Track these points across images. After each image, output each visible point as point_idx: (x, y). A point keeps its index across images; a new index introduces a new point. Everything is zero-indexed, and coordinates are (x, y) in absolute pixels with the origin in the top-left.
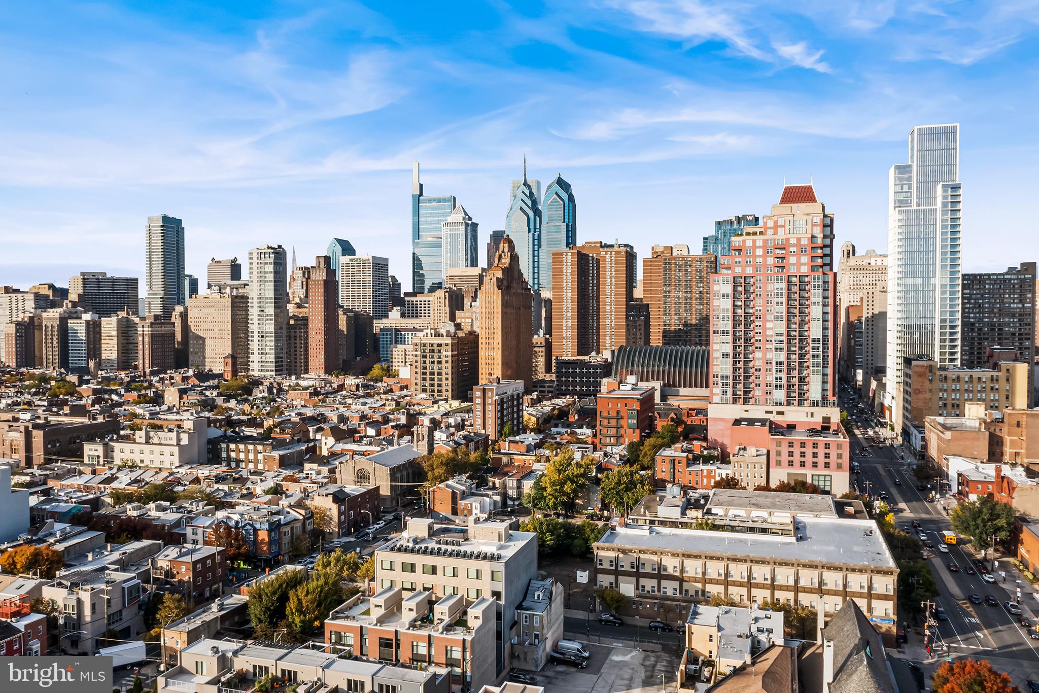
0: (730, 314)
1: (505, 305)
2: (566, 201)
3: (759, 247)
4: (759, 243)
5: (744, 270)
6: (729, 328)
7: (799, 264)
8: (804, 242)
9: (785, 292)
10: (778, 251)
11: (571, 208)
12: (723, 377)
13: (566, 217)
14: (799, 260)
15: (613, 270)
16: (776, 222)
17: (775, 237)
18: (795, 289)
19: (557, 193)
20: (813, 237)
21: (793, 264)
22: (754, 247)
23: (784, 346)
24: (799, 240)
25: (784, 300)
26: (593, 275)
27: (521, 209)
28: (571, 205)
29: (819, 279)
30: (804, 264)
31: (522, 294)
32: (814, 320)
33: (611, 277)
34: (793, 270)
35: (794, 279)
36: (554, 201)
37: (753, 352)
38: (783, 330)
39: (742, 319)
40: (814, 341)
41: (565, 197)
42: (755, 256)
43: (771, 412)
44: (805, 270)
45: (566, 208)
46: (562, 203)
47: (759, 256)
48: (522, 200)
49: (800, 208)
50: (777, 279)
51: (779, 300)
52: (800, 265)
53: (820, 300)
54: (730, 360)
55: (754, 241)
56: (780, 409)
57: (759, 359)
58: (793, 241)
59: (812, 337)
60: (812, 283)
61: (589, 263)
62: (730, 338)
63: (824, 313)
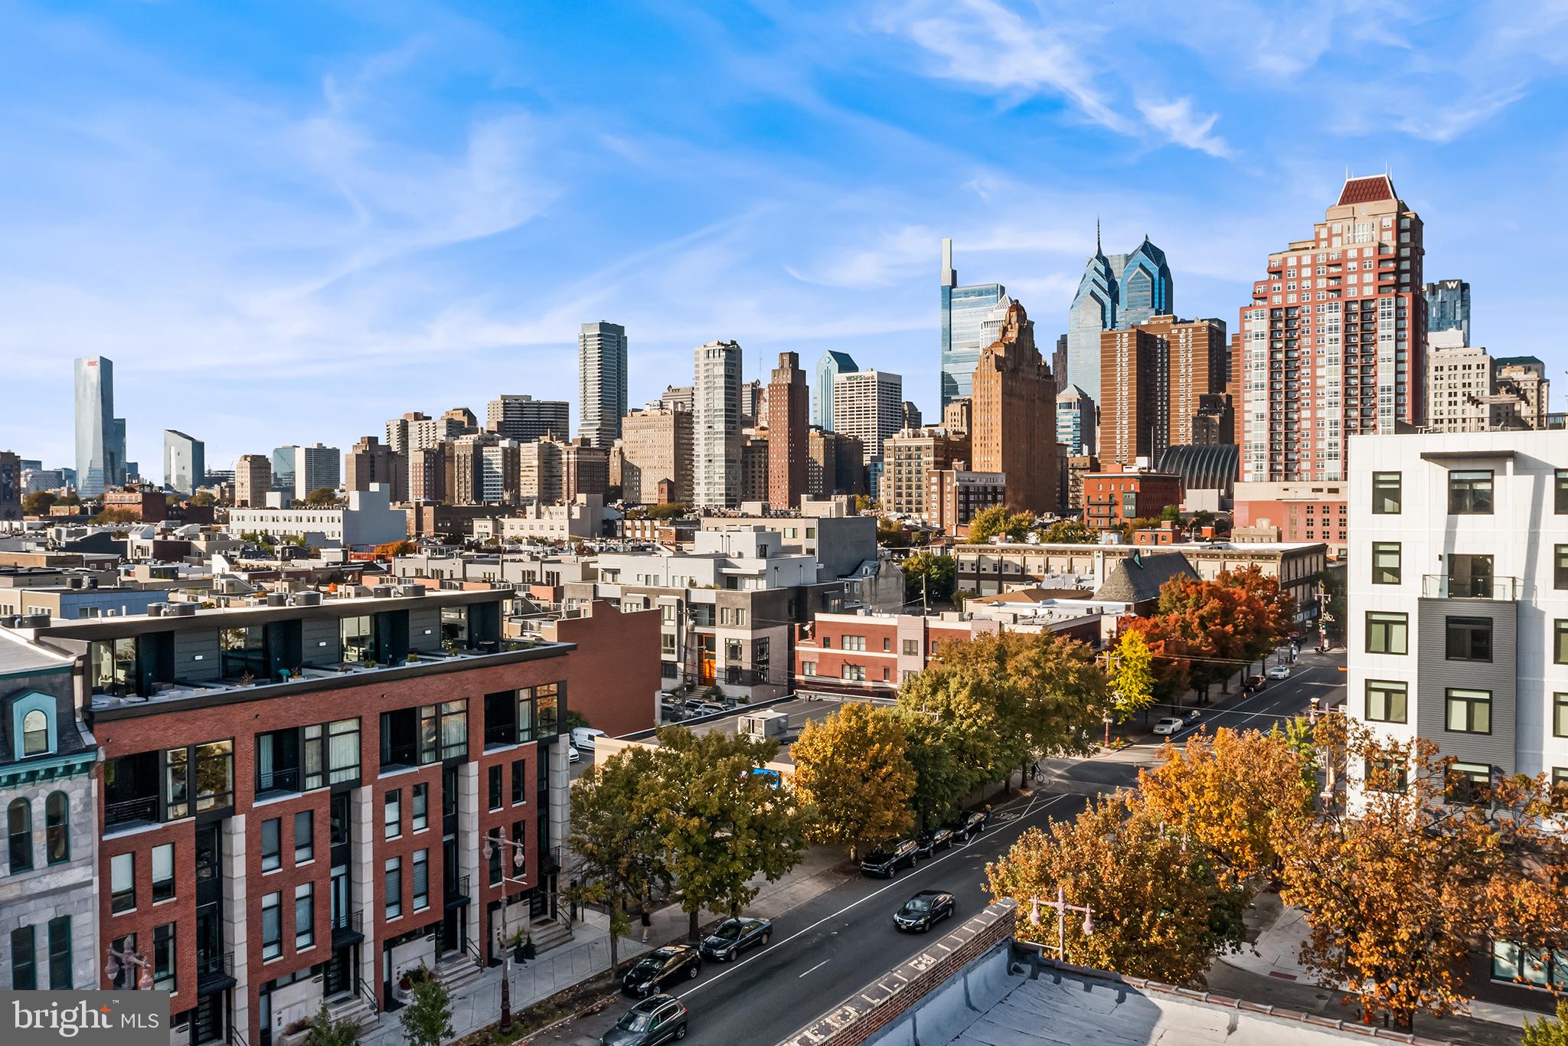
0: (1266, 361)
1: (1007, 393)
2: (1156, 276)
3: (1307, 266)
4: (1307, 260)
5: (1285, 299)
6: (1266, 380)
7: (1361, 285)
8: (1369, 253)
9: (1340, 324)
10: (1333, 270)
11: (1163, 287)
12: (1256, 447)
13: (1157, 300)
14: (1360, 279)
15: (1190, 355)
16: (1330, 230)
17: (1329, 250)
18: (1356, 320)
19: (1141, 266)
20: (1381, 246)
21: (1352, 285)
22: (1299, 266)
23: (1340, 399)
24: (1360, 251)
25: (1340, 335)
26: (1163, 365)
27: (1092, 294)
28: (1163, 282)
29: (1390, 303)
30: (1368, 284)
31: (1038, 381)
32: (1383, 360)
33: (1187, 366)
34: (1352, 293)
35: (1355, 307)
36: (1138, 276)
37: (1299, 410)
38: (1339, 377)
39: (1283, 365)
40: (1383, 390)
41: (1154, 269)
42: (1300, 279)
43: (1321, 490)
44: (1369, 292)
45: (1157, 286)
46: (1149, 279)
47: (1306, 278)
48: (1094, 280)
49: (1364, 208)
50: (1330, 308)
51: (1333, 336)
52: (1363, 285)
53: (1392, 332)
54: (1266, 423)
55: (1299, 259)
56: (1333, 485)
57: (1306, 419)
58: (1352, 254)
59: (1379, 385)
60: (1380, 310)
61: (1156, 347)
62: (1265, 393)
63: (1398, 351)
